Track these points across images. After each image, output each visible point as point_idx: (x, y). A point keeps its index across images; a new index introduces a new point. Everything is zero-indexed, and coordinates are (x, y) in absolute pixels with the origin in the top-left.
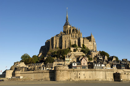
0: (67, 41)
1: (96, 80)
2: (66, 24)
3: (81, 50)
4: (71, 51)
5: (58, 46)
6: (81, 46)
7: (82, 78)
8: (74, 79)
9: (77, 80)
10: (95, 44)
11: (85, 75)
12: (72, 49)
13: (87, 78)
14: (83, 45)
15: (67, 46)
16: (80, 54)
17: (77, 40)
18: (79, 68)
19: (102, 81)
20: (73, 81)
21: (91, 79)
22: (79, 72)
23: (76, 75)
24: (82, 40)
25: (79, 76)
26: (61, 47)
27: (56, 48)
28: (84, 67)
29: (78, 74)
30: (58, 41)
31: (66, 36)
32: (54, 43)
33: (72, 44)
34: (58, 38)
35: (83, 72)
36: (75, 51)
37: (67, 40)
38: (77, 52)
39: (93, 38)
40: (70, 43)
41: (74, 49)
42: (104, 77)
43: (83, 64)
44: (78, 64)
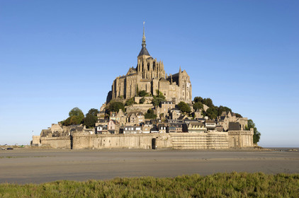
0: (133, 86)
1: (123, 148)
2: (142, 53)
3: (152, 100)
4: (136, 103)
5: (122, 94)
6: (155, 94)
7: (107, 145)
8: (97, 147)
9: (100, 148)
10: (188, 85)
11: (110, 142)
12: (137, 99)
13: (114, 145)
14: (158, 92)
15: (132, 94)
16: (147, 107)
17: (149, 83)
18: (105, 133)
19: (133, 150)
20: (95, 149)
21: (118, 146)
22: (104, 138)
23: (99, 142)
24: (156, 82)
25: (103, 142)
26: (125, 96)
27: (119, 96)
28: (112, 132)
29: (103, 140)
30: (122, 84)
32: (117, 89)
33: (139, 90)
34: (123, 80)
35: (109, 139)
36: (141, 102)
37: (133, 84)
38: (145, 104)
39: (184, 75)
40: (137, 88)
41: (140, 100)
42: (137, 144)
43: (109, 128)
44: (103, 129)
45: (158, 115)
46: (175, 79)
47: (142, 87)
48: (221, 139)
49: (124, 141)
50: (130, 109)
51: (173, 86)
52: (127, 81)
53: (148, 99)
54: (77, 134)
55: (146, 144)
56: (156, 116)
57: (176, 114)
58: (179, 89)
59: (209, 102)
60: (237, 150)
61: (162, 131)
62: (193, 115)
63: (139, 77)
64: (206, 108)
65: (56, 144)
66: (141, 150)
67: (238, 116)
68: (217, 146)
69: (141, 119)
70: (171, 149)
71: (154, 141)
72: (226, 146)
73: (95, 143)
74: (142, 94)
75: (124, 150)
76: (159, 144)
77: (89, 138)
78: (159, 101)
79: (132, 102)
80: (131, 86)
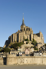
2: (23, 25)
4: (24, 44)
5: (16, 40)
6: (32, 40)
7: (25, 63)
8: (19, 64)
9: (22, 64)
10: (43, 38)
12: (25, 42)
14: (33, 39)
15: (22, 40)
18: (24, 56)
19: (40, 65)
21: (32, 63)
22: (23, 59)
23: (21, 61)
25: (23, 61)
26: (18, 41)
27: (14, 41)
29: (23, 60)
30: (16, 36)
31: (21, 33)
35: (26, 59)
36: (27, 43)
37: (22, 36)
39: (41, 34)
40: (24, 38)
42: (41, 62)
43: (26, 53)
47: (26, 37)
52: (19, 35)
74: (27, 40)
78: (36, 43)
80: (21, 37)
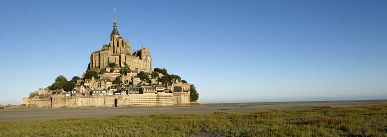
0: (105, 59)
1: (92, 106)
2: (114, 32)
3: (120, 70)
4: (107, 72)
5: (97, 64)
7: (80, 104)
8: (71, 106)
9: (74, 106)
10: (149, 59)
11: (82, 102)
12: (108, 69)
13: (85, 104)
14: (125, 64)
15: (105, 65)
16: (115, 75)
17: (118, 57)
18: (78, 95)
19: (100, 108)
20: (70, 107)
21: (88, 105)
22: (77, 99)
23: (74, 102)
24: (123, 56)
26: (99, 67)
28: (83, 94)
29: (76, 101)
32: (94, 61)
33: (110, 62)
34: (98, 54)
35: (81, 99)
36: (111, 72)
38: (114, 73)
39: (146, 51)
40: (108, 61)
41: (111, 70)
42: (103, 103)
43: (81, 92)
44: (76, 92)
45: (123, 82)
46: (139, 54)
47: (112, 60)
48: (167, 99)
49: (93, 101)
50: (102, 76)
51: (137, 59)
52: (101, 55)
53: (117, 70)
54: (55, 96)
55: (110, 103)
56: (121, 82)
57: (137, 81)
58: (141, 61)
59: (164, 72)
60: (178, 106)
61: (124, 93)
62: (150, 81)
63: (110, 52)
64: (161, 75)
65: (41, 104)
66: (106, 108)
67: (184, 82)
68: (164, 104)
69: (109, 84)
70: (130, 107)
71: (116, 100)
72: (171, 103)
73: (70, 103)
74: (112, 65)
75: (93, 108)
76: (119, 103)
77: (65, 99)
78: (125, 71)
79: (104, 71)
80: (104, 59)
